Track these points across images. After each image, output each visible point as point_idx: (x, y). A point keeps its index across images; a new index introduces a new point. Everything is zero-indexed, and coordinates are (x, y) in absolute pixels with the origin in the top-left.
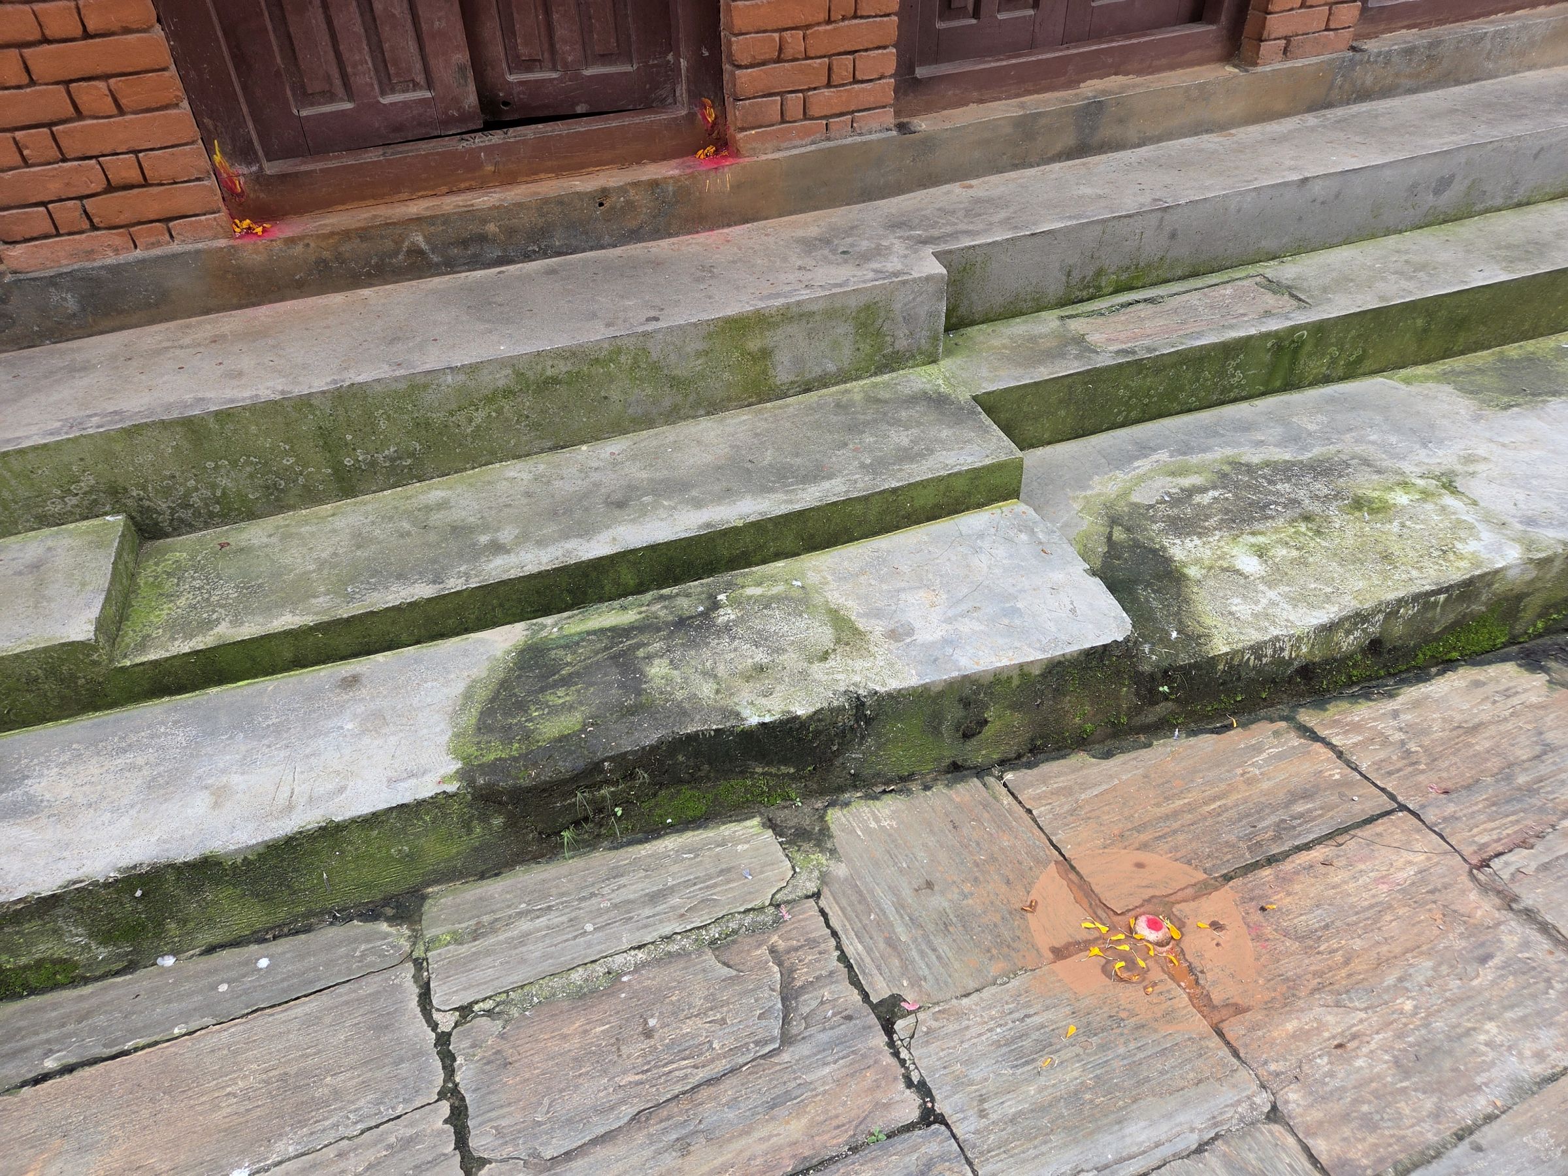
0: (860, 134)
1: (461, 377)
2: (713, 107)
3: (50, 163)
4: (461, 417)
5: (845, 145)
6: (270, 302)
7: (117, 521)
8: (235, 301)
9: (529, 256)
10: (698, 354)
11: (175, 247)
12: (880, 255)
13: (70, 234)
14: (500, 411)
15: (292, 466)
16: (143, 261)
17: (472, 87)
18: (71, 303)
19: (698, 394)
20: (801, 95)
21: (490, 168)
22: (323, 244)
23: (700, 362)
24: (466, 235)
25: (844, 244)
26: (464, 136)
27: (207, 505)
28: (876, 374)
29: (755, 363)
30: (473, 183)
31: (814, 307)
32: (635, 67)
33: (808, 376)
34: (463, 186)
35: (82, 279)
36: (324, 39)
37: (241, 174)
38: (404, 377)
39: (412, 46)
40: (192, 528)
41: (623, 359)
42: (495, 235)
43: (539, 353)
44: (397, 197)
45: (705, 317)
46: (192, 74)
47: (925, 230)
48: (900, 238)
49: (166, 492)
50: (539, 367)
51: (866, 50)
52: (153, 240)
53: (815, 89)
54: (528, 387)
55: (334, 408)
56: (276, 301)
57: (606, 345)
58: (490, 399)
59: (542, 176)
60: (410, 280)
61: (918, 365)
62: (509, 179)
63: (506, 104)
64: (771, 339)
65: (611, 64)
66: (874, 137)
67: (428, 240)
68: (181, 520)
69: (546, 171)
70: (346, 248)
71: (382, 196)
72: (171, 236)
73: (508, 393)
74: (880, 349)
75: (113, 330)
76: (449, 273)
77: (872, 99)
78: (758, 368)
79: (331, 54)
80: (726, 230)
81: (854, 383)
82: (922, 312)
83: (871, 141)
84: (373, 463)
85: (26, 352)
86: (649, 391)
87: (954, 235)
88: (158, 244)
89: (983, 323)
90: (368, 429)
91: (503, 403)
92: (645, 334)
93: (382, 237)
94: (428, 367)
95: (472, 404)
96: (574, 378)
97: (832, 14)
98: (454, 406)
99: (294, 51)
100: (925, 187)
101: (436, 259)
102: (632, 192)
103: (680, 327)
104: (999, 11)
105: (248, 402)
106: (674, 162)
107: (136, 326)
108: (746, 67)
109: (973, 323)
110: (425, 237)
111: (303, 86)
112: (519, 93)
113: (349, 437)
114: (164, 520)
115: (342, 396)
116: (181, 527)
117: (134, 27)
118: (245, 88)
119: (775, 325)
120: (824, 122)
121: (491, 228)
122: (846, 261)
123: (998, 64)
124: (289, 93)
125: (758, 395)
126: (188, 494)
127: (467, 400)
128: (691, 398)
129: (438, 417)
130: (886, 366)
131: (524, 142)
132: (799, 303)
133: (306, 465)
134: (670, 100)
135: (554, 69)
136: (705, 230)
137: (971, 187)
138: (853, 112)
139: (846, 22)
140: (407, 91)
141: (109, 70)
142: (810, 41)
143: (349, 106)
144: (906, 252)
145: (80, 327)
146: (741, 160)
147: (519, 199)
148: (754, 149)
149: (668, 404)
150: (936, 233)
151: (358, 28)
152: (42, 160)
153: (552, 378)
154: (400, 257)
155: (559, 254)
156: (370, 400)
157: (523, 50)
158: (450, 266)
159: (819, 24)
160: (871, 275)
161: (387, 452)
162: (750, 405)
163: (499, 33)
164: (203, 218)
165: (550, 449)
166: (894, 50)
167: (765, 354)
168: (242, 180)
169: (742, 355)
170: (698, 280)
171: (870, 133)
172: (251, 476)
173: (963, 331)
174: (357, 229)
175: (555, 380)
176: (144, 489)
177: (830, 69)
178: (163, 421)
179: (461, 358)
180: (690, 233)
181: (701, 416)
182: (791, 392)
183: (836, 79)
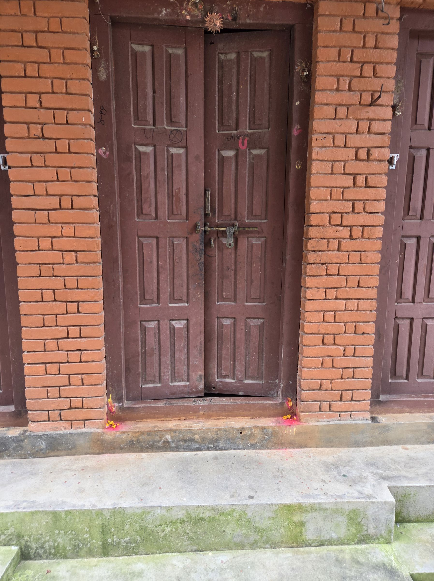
0: (354, 420)
1: (164, 512)
2: (292, 401)
3: (55, 398)
4: (160, 529)
5: (347, 424)
6: (110, 453)
7: (15, 549)
8: (97, 451)
9: (209, 449)
10: (269, 518)
11: (84, 430)
12: (361, 481)
13: (52, 421)
14: (177, 529)
15: (87, 538)
16: (72, 434)
17: (203, 382)
18: (43, 445)
19: (267, 537)
20: (328, 403)
21: (202, 413)
22: (134, 435)
23: (270, 522)
24: (186, 438)
25: (344, 470)
26: (196, 399)
27: (50, 549)
28: (357, 543)
29: (296, 527)
30: (195, 417)
31: (328, 506)
32: (263, 382)
33: (323, 538)
34: (191, 417)
35: (50, 437)
36: (157, 365)
37: (116, 405)
38: (141, 507)
39: (185, 368)
40: (41, 558)
41: (235, 515)
42: (197, 439)
43: (198, 506)
44: (166, 419)
45: (275, 502)
46: (110, 374)
47: (385, 471)
48: (372, 472)
49: (37, 540)
50: (197, 512)
51: (358, 390)
52: (78, 426)
53: (335, 401)
54: (191, 520)
55: (110, 516)
56: (111, 453)
57: (228, 507)
58: (174, 523)
59: (221, 417)
60: (162, 452)
61: (380, 543)
62: (208, 417)
63: (214, 388)
64: (304, 517)
65: (254, 380)
66: (360, 422)
67: (172, 438)
68: (38, 554)
69: (223, 416)
70: (141, 437)
71: (161, 418)
72: (85, 426)
73: (182, 521)
74: (360, 532)
75: (53, 456)
76: (177, 451)
77: (360, 408)
78: (298, 530)
79: (158, 369)
80: (292, 450)
81: (346, 546)
82: (383, 518)
83: (359, 424)
84: (119, 543)
85: (22, 460)
86: (244, 531)
87: (399, 477)
88: (79, 428)
89: (415, 522)
90: (121, 527)
91: (179, 525)
92: (246, 505)
93: (156, 435)
94: (152, 504)
95: (166, 523)
96: (212, 520)
97: (343, 376)
98: (158, 523)
99: (146, 368)
100: (384, 445)
101: (173, 445)
102: (254, 430)
103: (262, 505)
104: (417, 378)
105: (79, 508)
106: (274, 419)
107: (62, 456)
108: (306, 390)
109: (410, 521)
110: (171, 437)
111: (146, 378)
112: (219, 385)
113: (113, 530)
114: (32, 552)
115: (114, 512)
116: (38, 556)
117: (96, 360)
118: (126, 377)
119: (308, 511)
120: (338, 413)
121: (197, 437)
122: (345, 481)
123: (418, 399)
124: (140, 380)
125: (297, 543)
126: (44, 543)
127: (164, 522)
128: (264, 538)
129: (150, 527)
130: (363, 540)
131: (216, 405)
132: (320, 503)
133: (92, 539)
134: (275, 395)
135: (233, 379)
136: (283, 448)
137: (407, 449)
138: (351, 411)
139: (349, 380)
140: (180, 382)
141: (83, 372)
142: (333, 385)
143: (159, 385)
144: (375, 483)
145: (43, 453)
146: (301, 423)
147: (209, 427)
148: (307, 420)
149: (253, 539)
150: (389, 473)
151: (169, 362)
152: (53, 397)
153: (202, 518)
154: (160, 443)
155: (221, 449)
156: (125, 515)
157: (223, 372)
158: (178, 448)
159: (337, 379)
160: (356, 494)
161: (126, 539)
162: (292, 547)
163: (216, 366)
164: (97, 421)
165: (195, 551)
166: (370, 391)
167: (302, 524)
168: (115, 408)
169: (290, 522)
170: (275, 477)
171: (359, 420)
172: (71, 540)
173: (405, 524)
174: (147, 431)
175: (203, 519)
176: (30, 537)
177: (341, 395)
178: (46, 511)
179: (166, 503)
180: (276, 448)
181: (268, 548)
182: (313, 545)
183: (343, 399)
